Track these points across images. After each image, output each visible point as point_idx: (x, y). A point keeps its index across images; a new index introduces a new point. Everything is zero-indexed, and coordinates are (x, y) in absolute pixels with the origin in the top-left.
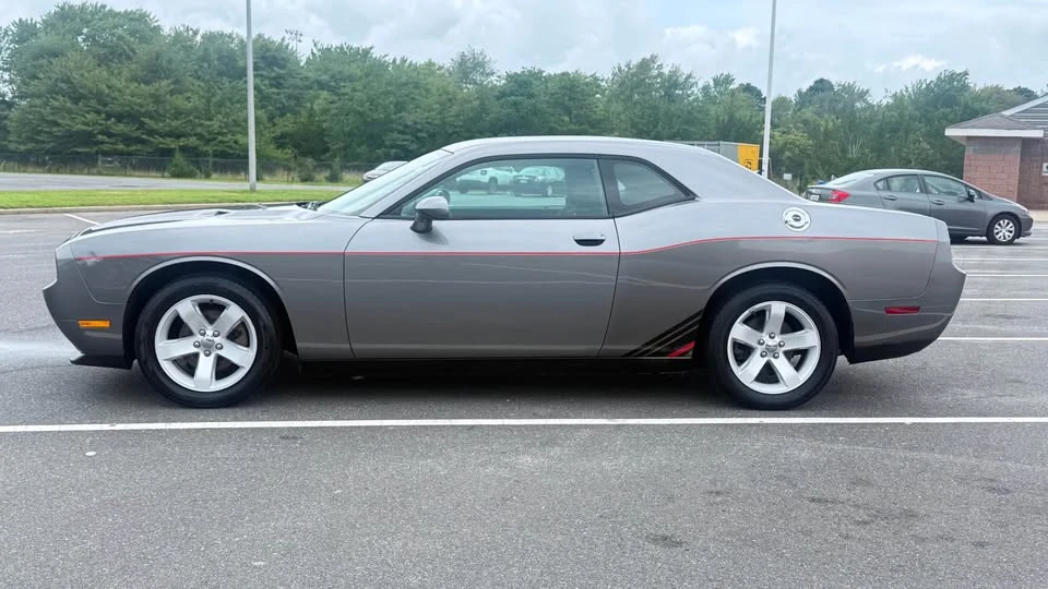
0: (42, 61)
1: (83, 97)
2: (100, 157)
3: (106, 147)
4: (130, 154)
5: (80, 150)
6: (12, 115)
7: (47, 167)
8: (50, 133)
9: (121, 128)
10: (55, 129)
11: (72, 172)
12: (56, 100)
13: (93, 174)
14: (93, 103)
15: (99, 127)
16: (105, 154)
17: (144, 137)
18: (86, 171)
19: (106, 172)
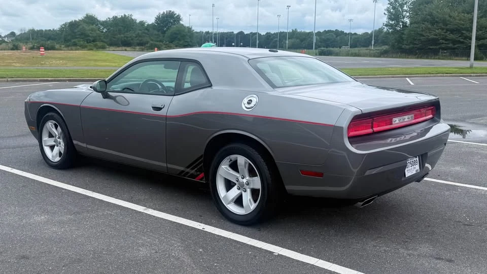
0: (422, 6)
1: (437, 22)
2: (440, 50)
3: (443, 46)
4: (454, 49)
5: (431, 47)
6: (405, 33)
7: (417, 56)
8: (420, 40)
9: (451, 36)
10: (422, 38)
11: (427, 58)
12: (423, 24)
13: (436, 59)
14: (441, 25)
15: (442, 36)
16: (443, 49)
17: (462, 40)
18: (433, 57)
19: (442, 58)
